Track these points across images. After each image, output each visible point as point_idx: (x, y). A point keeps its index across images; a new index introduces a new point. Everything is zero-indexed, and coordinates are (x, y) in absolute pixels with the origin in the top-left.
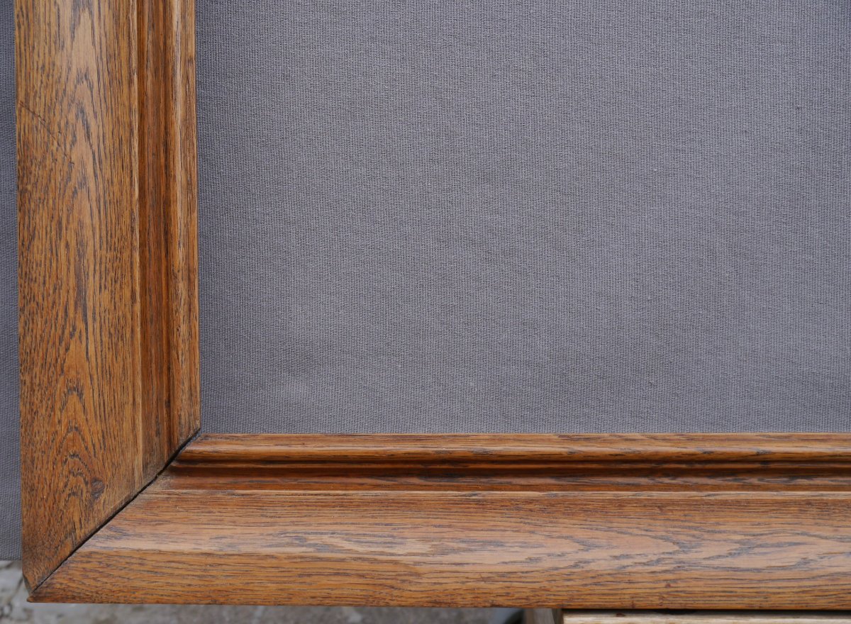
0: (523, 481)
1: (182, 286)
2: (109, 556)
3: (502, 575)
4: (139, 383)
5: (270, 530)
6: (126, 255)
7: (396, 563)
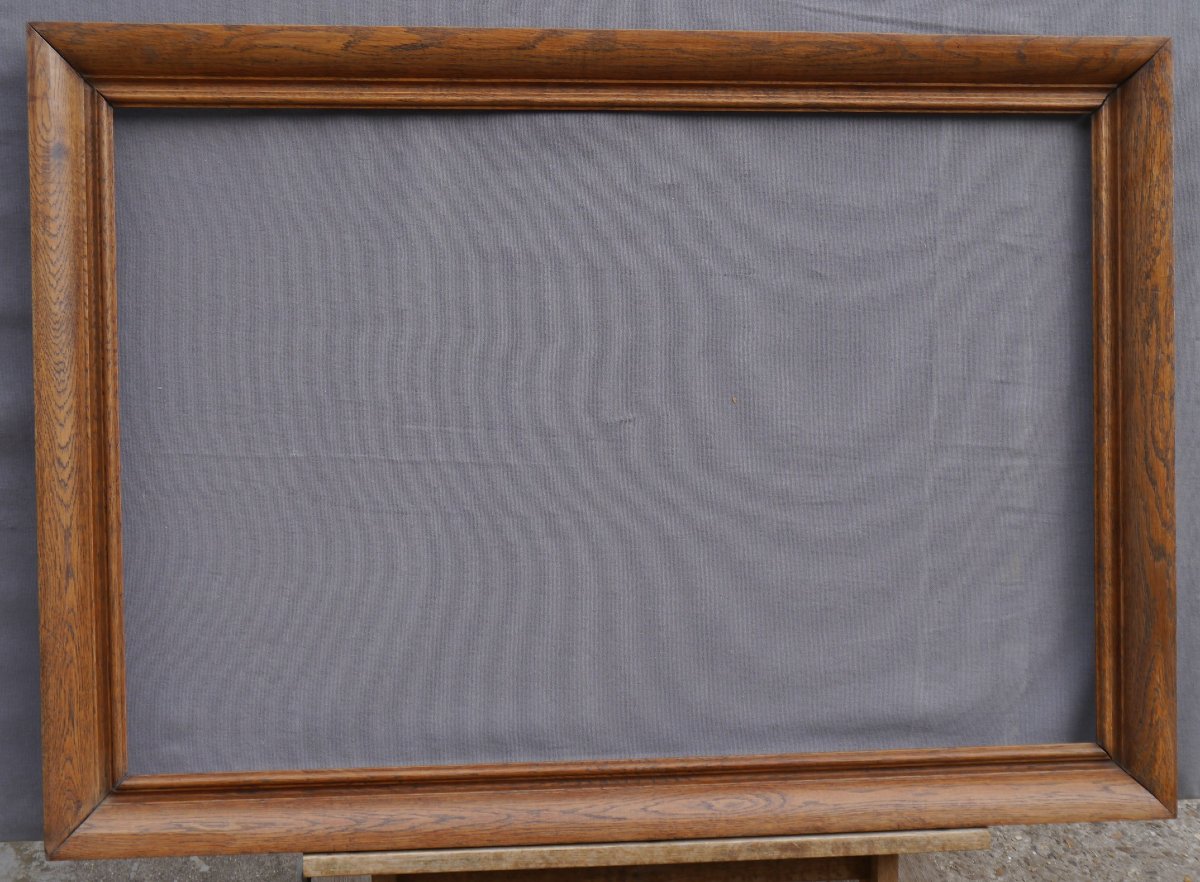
0: (285, 793)
1: (119, 706)
2: (87, 838)
3: (274, 839)
4: (98, 753)
5: (164, 821)
6: (91, 692)
7: (224, 835)
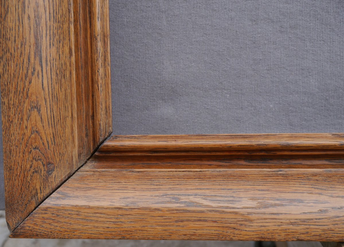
0: (308, 162)
1: (100, 44)
2: (58, 210)
3: (304, 221)
4: (75, 104)
5: (157, 193)
6: (66, 26)
7: (236, 213)
